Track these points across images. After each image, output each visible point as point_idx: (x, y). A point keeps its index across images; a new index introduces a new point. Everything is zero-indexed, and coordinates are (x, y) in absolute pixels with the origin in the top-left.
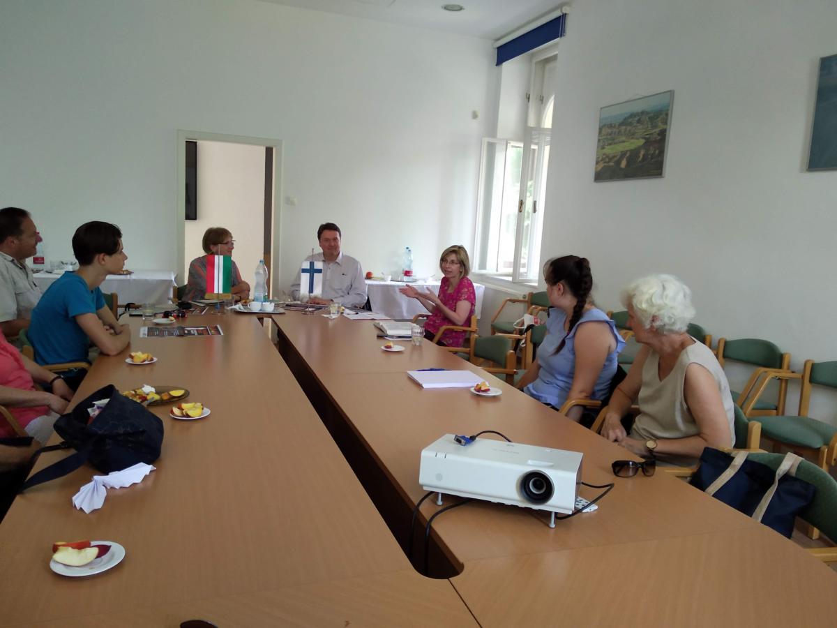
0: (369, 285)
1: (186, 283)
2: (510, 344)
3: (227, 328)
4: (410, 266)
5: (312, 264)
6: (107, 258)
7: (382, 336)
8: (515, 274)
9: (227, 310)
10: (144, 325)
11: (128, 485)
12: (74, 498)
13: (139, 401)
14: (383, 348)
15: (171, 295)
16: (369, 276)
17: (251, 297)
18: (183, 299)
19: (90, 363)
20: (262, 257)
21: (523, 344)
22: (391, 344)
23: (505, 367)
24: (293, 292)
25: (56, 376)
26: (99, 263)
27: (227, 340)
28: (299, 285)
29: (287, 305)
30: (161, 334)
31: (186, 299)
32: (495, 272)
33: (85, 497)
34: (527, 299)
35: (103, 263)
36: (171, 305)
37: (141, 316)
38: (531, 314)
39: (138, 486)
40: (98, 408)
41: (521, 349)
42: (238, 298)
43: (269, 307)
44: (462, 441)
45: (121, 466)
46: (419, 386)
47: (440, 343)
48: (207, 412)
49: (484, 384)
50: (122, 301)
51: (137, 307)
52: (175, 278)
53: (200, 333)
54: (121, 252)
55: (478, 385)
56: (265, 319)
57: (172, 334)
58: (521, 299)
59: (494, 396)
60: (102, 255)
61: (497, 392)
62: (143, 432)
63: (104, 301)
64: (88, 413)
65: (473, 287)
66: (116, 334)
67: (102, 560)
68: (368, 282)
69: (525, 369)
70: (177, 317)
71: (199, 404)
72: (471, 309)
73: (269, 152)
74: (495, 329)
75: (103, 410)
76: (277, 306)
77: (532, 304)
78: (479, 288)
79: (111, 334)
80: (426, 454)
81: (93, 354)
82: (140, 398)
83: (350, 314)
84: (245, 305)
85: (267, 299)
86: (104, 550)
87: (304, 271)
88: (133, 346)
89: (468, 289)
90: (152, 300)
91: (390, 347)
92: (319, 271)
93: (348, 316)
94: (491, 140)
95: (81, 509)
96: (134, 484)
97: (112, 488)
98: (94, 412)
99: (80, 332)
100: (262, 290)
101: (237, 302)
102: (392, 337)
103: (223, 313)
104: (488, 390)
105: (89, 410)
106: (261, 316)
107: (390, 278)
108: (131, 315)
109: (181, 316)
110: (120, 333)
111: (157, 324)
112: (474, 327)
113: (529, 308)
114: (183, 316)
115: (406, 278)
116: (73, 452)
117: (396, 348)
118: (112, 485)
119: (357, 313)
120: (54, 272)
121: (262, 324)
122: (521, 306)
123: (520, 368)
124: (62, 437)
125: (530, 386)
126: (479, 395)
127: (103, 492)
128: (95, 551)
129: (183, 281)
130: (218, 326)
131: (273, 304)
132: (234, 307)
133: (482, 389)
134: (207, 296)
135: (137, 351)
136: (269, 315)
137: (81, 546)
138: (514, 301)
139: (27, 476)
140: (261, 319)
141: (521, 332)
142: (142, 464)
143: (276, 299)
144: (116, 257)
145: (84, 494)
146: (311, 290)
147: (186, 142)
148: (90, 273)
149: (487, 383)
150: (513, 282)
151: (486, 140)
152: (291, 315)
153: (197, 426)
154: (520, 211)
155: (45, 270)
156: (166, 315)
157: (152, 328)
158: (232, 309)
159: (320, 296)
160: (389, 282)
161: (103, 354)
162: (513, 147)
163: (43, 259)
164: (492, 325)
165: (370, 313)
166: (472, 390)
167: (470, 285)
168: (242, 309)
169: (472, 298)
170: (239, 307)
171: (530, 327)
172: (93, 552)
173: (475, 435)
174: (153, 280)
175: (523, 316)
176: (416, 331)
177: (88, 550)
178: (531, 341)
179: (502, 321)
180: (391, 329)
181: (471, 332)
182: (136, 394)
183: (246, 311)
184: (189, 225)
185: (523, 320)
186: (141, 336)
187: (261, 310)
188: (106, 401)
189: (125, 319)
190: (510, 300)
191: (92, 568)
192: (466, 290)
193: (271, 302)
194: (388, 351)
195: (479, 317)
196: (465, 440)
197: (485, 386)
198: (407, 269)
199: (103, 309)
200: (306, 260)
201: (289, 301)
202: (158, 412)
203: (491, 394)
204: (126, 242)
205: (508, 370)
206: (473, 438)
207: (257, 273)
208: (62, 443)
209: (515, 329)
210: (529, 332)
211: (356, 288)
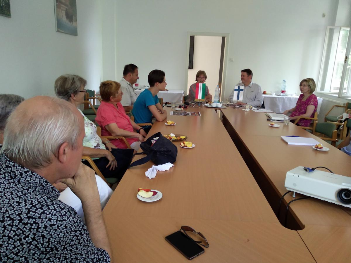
0: (264, 97)
1: (188, 94)
2: (335, 127)
3: (203, 113)
4: (285, 89)
5: (239, 87)
6: (159, 84)
7: (269, 119)
8: (340, 93)
9: (203, 106)
10: (172, 111)
11: (164, 170)
12: (146, 173)
13: (169, 139)
14: (270, 125)
15: (182, 99)
16: (264, 93)
17: (213, 100)
18: (186, 101)
19: (153, 124)
20: (218, 84)
21: (341, 127)
22: (274, 123)
23: (331, 138)
24: (230, 99)
25: (141, 128)
26: (157, 86)
27: (202, 118)
28: (233, 96)
29: (227, 105)
30: (178, 114)
31: (187, 101)
32: (329, 92)
33: (149, 173)
34: (345, 106)
35: (158, 86)
36: (182, 103)
37: (171, 107)
38: (347, 113)
39: (168, 171)
40: (155, 140)
41: (340, 130)
42: (208, 101)
43: (220, 105)
44: (308, 170)
45: (162, 163)
46: (286, 143)
47: (297, 124)
48: (194, 146)
49: (320, 145)
50: (164, 101)
51: (170, 104)
52: (184, 93)
53: (192, 115)
54: (165, 82)
55: (316, 145)
56: (218, 110)
57: (182, 115)
58: (343, 105)
59: (325, 151)
60: (158, 83)
61: (326, 149)
62: (170, 151)
63: (158, 101)
64: (152, 142)
65: (317, 99)
66: (162, 113)
67: (154, 197)
68: (264, 95)
69: (342, 139)
70: (184, 108)
71: (191, 142)
72: (315, 109)
73: (224, 39)
74: (326, 119)
75: (157, 141)
76: (223, 105)
77: (348, 108)
78: (320, 100)
79: (160, 113)
80: (289, 174)
81: (153, 121)
82: (169, 138)
83: (255, 110)
84: (210, 104)
85: (219, 102)
86: (155, 193)
87: (236, 90)
88: (167, 118)
89: (314, 99)
90: (175, 101)
91: (273, 125)
92: (242, 90)
93: (254, 110)
94: (332, 27)
95: (148, 177)
96: (166, 170)
97: (159, 171)
98: (153, 142)
99: (150, 112)
100: (217, 98)
101: (207, 103)
102: (274, 120)
103: (201, 107)
104: (322, 148)
105: (152, 141)
106: (216, 109)
107: (274, 94)
108: (167, 107)
109: (185, 108)
110: (163, 113)
111: (176, 110)
112: (316, 118)
113: (346, 110)
114: (186, 108)
115: (282, 94)
116: (146, 156)
117: (276, 125)
118: (159, 169)
119: (258, 109)
120: (142, 89)
121: (217, 112)
122: (341, 109)
123: (339, 139)
124: (143, 150)
125: (345, 148)
126: (317, 150)
127: (155, 172)
128: (152, 193)
129: (187, 94)
130: (199, 112)
131: (221, 104)
132: (205, 105)
133: (319, 147)
134: (195, 100)
135: (169, 121)
136: (220, 108)
137: (148, 191)
138: (338, 106)
139: (131, 163)
140: (216, 110)
141: (341, 122)
142: (169, 163)
143: (223, 102)
144: (162, 84)
145: (149, 172)
146: (238, 98)
147: (191, 37)
148: (153, 90)
149: (321, 145)
150: (339, 97)
151: (329, 27)
152: (228, 108)
153: (190, 151)
154: (345, 61)
155: (139, 89)
156: (180, 107)
157: (175, 112)
158: (205, 106)
159: (242, 101)
160: (274, 96)
161: (157, 121)
162: (343, 30)
163: (138, 84)
164: (325, 118)
165: (264, 109)
166: (314, 147)
167: (316, 98)
168: (209, 106)
169: (316, 104)
170: (207, 105)
171: (346, 119)
172: (151, 193)
173: (315, 168)
174: (175, 93)
175: (343, 114)
176: (286, 118)
177: (150, 192)
178: (347, 126)
179: (331, 116)
180: (274, 117)
181: (314, 120)
182: (168, 137)
183: (210, 106)
184: (190, 71)
185: (343, 116)
186: (171, 115)
187: (216, 106)
188: (157, 138)
189: (165, 108)
190: (336, 106)
191: (151, 200)
192: (313, 100)
193: (221, 103)
194: (272, 127)
195: (318, 114)
196: (309, 170)
197: (320, 146)
198: (283, 90)
199: (158, 104)
200: (237, 85)
201: (228, 103)
202: (176, 144)
203: (323, 150)
204: (167, 78)
205: (333, 139)
206: (313, 170)
207: (216, 91)
208: (142, 152)
209: (338, 120)
210: (346, 122)
211: (258, 98)
